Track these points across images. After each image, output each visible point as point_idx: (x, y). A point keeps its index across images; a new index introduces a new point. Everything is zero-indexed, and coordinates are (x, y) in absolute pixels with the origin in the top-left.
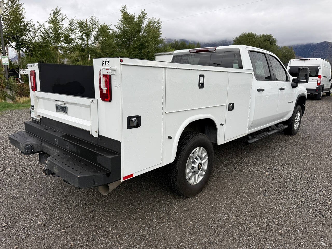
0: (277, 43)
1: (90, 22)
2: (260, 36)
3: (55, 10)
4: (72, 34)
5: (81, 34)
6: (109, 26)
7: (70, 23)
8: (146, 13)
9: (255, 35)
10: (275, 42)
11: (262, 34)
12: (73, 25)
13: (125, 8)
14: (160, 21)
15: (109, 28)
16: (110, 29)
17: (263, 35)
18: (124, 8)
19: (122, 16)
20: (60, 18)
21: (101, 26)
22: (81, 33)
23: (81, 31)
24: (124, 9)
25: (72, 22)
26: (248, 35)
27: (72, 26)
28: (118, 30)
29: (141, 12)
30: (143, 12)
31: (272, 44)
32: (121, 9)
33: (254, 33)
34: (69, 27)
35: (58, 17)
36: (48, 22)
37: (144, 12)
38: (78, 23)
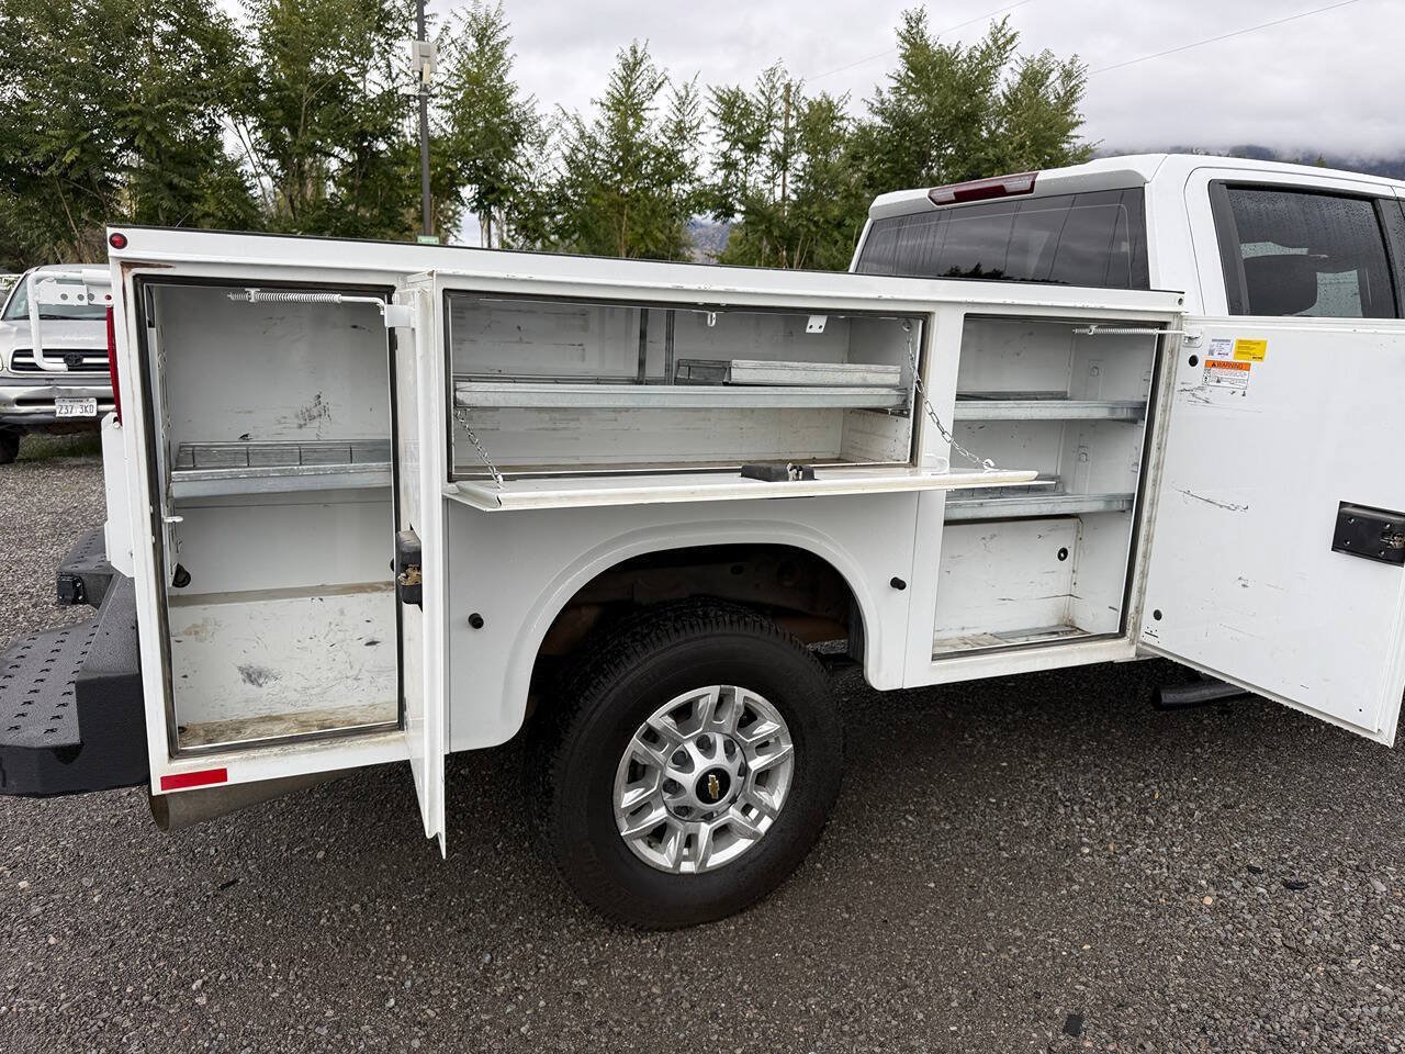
1: (763, 93)
3: (629, 55)
4: (686, 146)
5: (726, 146)
6: (840, 105)
7: (677, 103)
8: (1011, 33)
12: (690, 107)
13: (919, 20)
14: (1077, 65)
15: (839, 114)
16: (842, 118)
18: (915, 21)
19: (903, 56)
20: (644, 85)
21: (810, 105)
22: (728, 140)
23: (728, 134)
24: (914, 25)
25: (688, 95)
27: (686, 113)
28: (878, 121)
29: (988, 32)
30: (996, 32)
32: (903, 27)
34: (675, 119)
35: (638, 81)
36: (602, 105)
37: (1003, 32)
38: (720, 99)
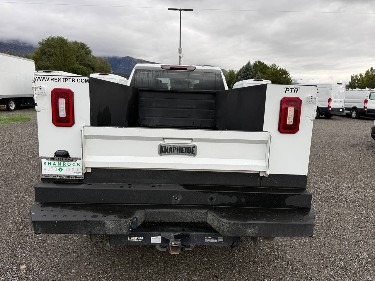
0: (92, 53)
2: (73, 43)
9: (67, 40)
10: (90, 51)
11: (74, 41)
17: (76, 42)
26: (57, 39)
31: (88, 54)
33: (65, 38)
